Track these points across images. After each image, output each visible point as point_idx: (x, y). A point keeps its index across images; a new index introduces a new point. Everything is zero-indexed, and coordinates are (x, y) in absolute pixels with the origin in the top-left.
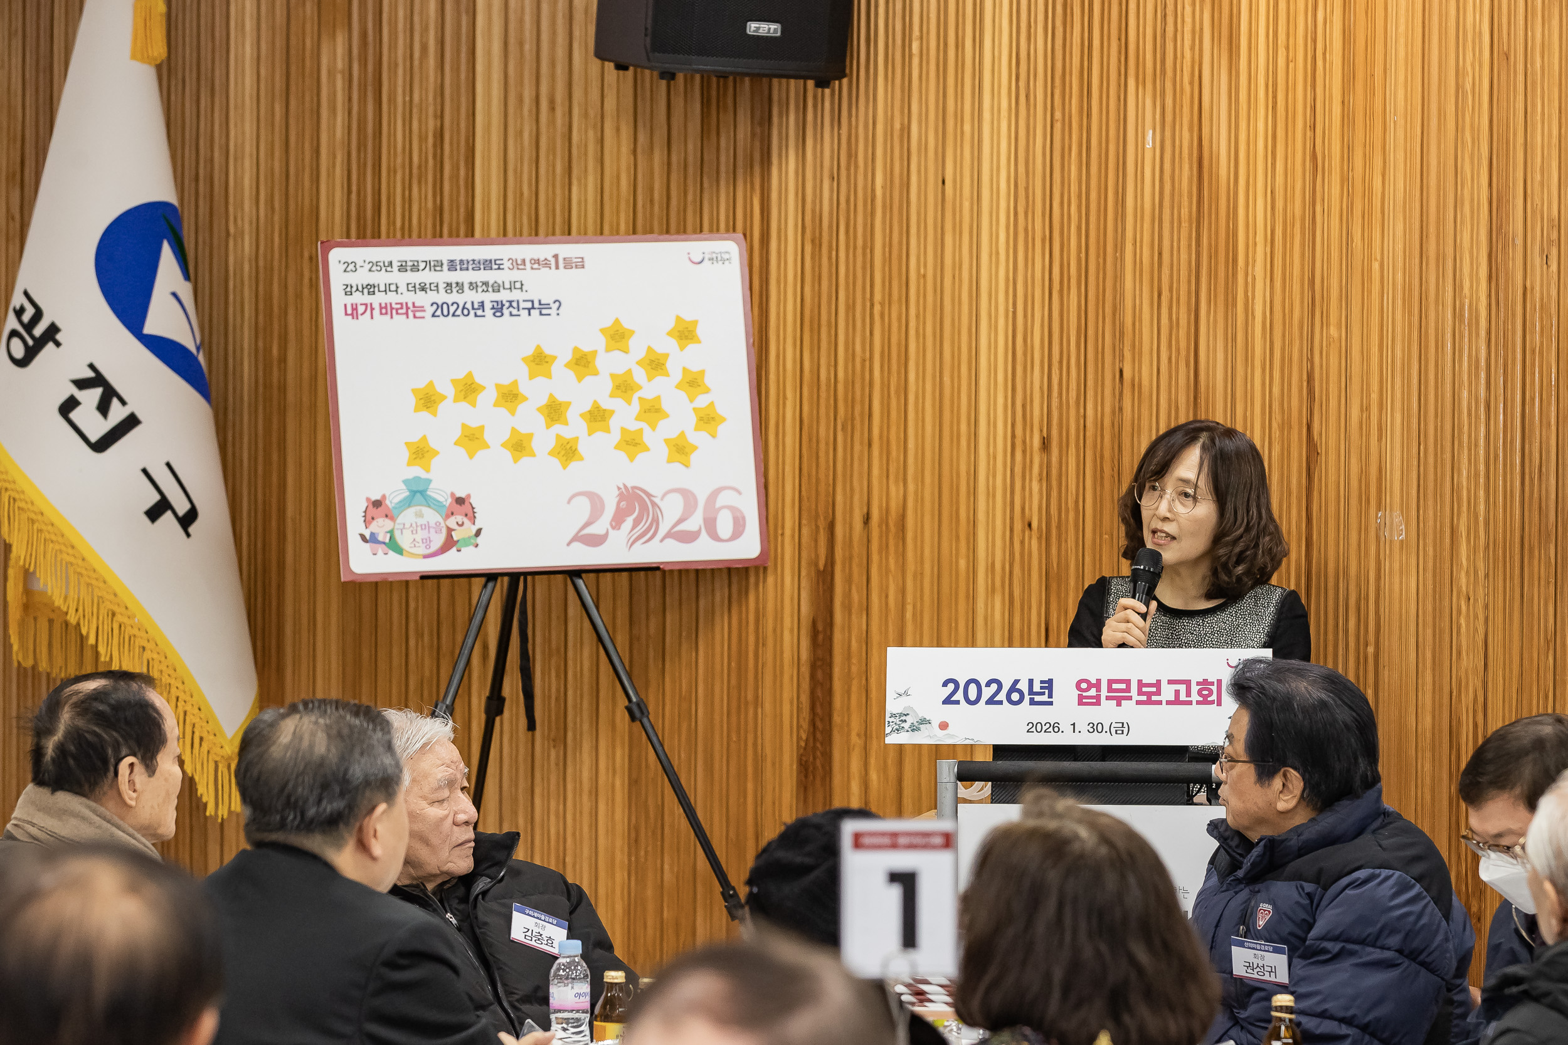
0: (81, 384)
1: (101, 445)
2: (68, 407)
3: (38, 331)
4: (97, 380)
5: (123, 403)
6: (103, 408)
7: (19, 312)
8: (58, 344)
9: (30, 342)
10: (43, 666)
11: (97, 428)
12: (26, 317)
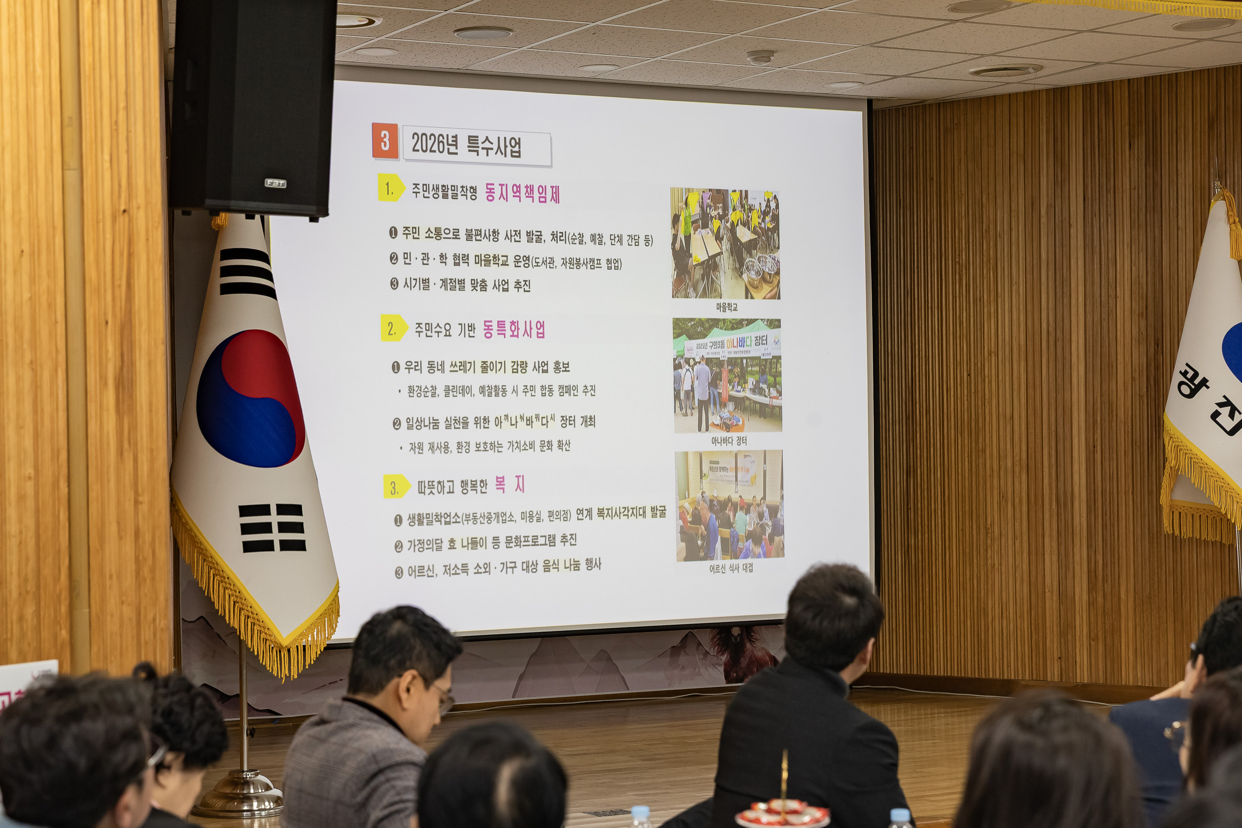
0: (1221, 405)
1: (1232, 432)
2: (1215, 416)
3: (1197, 382)
4: (1227, 403)
5: (1240, 413)
6: (1232, 416)
7: (1184, 374)
8: (1208, 387)
9: (1193, 387)
10: (1177, 532)
11: (1229, 424)
12: (1189, 376)
